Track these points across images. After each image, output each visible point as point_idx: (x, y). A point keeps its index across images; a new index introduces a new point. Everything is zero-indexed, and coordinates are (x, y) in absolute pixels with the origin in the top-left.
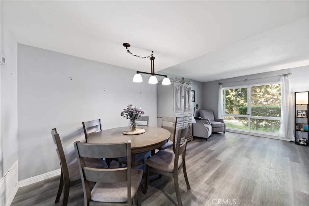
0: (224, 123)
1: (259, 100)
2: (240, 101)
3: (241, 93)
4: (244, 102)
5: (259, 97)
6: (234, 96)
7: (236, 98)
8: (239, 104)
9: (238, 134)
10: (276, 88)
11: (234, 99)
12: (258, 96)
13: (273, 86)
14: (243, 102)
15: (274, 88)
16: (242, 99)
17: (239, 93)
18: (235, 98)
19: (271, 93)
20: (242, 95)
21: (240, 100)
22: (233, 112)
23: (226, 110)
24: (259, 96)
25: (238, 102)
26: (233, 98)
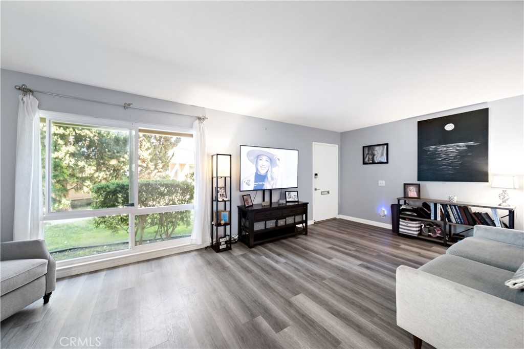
0: (46, 259)
1: (124, 167)
2: (86, 169)
3: (86, 151)
4: (96, 171)
5: (123, 162)
6: (73, 155)
7: (77, 161)
8: (84, 176)
9: (104, 273)
10: (147, 150)
11: (71, 164)
12: (122, 159)
13: (143, 146)
14: (93, 172)
15: (144, 149)
16: (90, 165)
17: (83, 149)
18: (73, 161)
19: (142, 157)
20: (89, 155)
21: (86, 166)
22: (68, 194)
23: (53, 195)
24: (124, 160)
25: (82, 170)
26: (69, 161)
